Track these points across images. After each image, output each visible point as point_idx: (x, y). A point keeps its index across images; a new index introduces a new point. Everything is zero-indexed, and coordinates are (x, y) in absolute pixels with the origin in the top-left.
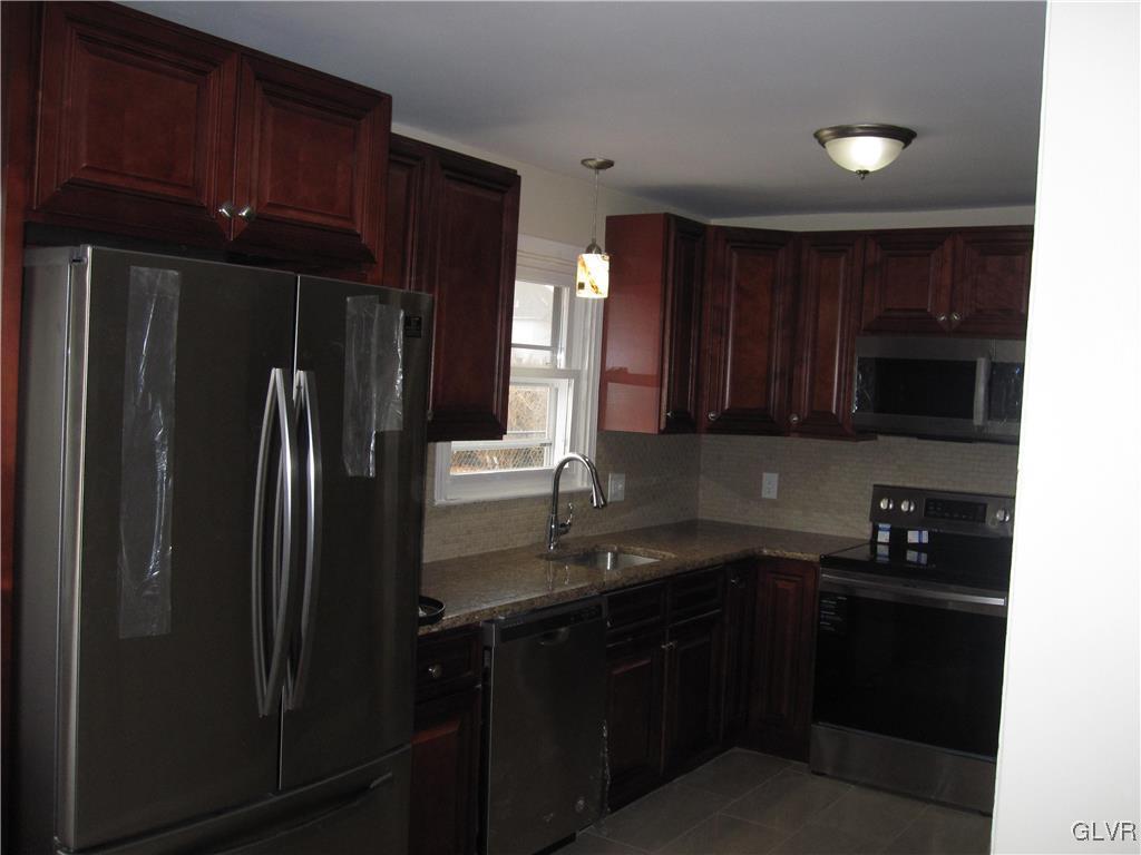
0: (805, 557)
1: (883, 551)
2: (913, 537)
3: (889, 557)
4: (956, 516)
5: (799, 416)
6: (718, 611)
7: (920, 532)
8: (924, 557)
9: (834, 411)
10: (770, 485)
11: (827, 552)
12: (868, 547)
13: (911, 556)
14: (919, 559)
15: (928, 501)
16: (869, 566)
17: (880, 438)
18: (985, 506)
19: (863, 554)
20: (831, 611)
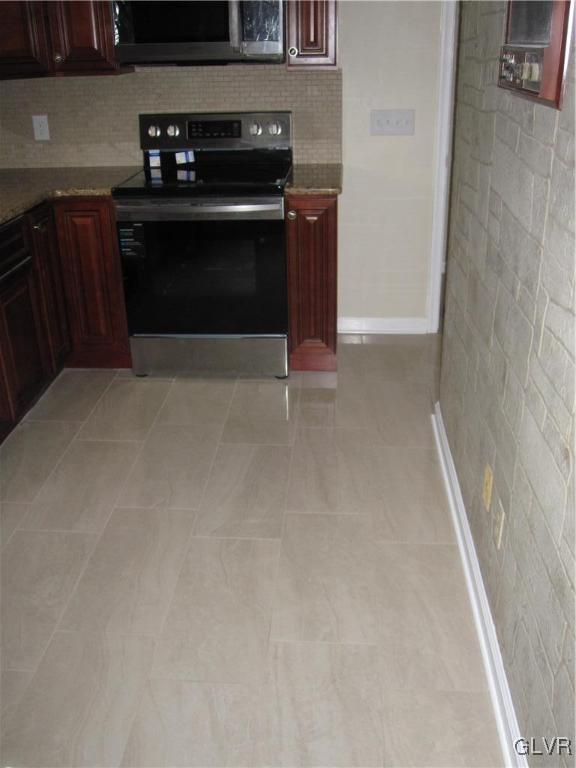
0: (97, 193)
1: (156, 174)
2: (180, 158)
3: (163, 179)
4: (215, 134)
5: (60, 53)
6: (29, 258)
7: (186, 153)
8: (193, 175)
9: (96, 47)
10: (41, 126)
11: (116, 182)
12: (143, 173)
13: (182, 175)
14: (188, 177)
15: (190, 124)
16: (148, 191)
17: (138, 69)
18: (239, 122)
19: (139, 182)
20: (130, 237)
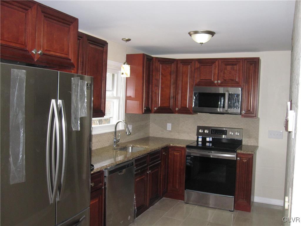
0: (182, 146)
1: (200, 143)
2: (208, 139)
3: (202, 145)
4: (219, 133)
5: (178, 108)
6: (160, 161)
7: (210, 138)
8: (211, 144)
9: (187, 107)
10: (169, 126)
11: (188, 144)
12: (196, 142)
13: (208, 144)
14: (209, 145)
15: (212, 130)
16: (197, 147)
17: (198, 113)
18: (226, 131)
19: (195, 144)
20: (189, 160)
